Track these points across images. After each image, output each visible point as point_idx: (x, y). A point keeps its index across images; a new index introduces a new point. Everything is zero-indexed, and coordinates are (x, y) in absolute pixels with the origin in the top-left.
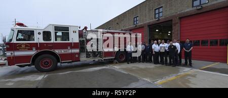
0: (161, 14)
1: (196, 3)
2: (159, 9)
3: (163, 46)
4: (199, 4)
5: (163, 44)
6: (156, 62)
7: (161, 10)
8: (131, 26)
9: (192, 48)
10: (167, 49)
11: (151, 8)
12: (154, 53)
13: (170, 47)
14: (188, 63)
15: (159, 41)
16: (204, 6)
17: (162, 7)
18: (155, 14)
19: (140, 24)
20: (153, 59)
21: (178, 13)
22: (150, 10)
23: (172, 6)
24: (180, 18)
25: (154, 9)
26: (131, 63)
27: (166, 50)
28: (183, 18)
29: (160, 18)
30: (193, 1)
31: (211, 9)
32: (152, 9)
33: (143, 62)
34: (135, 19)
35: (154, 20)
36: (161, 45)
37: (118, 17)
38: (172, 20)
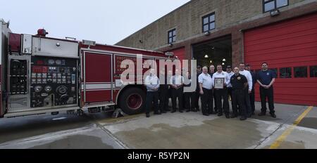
0: (212, 26)
1: (269, 6)
2: (209, 16)
3: (220, 76)
4: (273, 8)
5: (220, 72)
6: (207, 111)
7: (212, 18)
8: (164, 46)
9: (273, 80)
10: (227, 82)
11: (196, 16)
12: (202, 92)
13: (233, 79)
14: (268, 110)
15: (212, 66)
16: (281, 10)
17: (214, 13)
18: (203, 25)
19: (177, 41)
20: (200, 104)
21: (241, 23)
22: (194, 19)
23: (230, 11)
24: (244, 32)
25: (201, 16)
26: (156, 113)
27: (225, 86)
28: (249, 30)
29: (212, 32)
30: (264, 3)
31: (293, 16)
32: (199, 17)
33: (181, 110)
34: (170, 34)
35: (202, 35)
36: (216, 75)
37: (143, 31)
38: (230, 35)
